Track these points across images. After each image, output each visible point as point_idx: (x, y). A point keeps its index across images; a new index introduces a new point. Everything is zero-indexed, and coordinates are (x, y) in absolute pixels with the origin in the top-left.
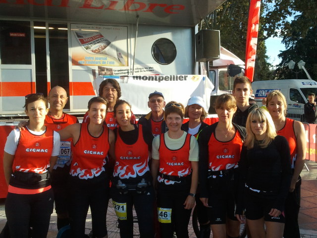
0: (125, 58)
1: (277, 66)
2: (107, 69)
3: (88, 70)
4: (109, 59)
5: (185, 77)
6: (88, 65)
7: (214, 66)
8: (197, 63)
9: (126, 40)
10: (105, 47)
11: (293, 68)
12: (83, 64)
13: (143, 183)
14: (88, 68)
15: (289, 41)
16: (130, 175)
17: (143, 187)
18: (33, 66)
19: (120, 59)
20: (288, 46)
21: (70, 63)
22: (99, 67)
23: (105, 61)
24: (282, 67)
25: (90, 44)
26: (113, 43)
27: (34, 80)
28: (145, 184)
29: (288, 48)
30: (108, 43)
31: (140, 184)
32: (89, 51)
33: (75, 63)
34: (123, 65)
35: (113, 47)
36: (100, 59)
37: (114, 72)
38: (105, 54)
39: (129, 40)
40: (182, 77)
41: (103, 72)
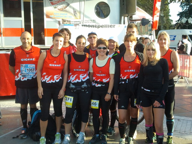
0: (78, 14)
1: (176, 21)
2: (67, 21)
3: (56, 21)
4: (69, 15)
5: (114, 26)
6: (56, 18)
7: (133, 19)
8: (123, 17)
9: (79, 3)
10: (66, 7)
11: (185, 22)
12: (53, 17)
13: (85, 85)
14: (56, 20)
15: (184, 6)
16: (77, 80)
17: (85, 87)
18: (22, 18)
19: (75, 14)
20: (184, 9)
21: (45, 17)
22: (63, 20)
23: (66, 15)
24: (180, 22)
25: (57, 5)
26: (71, 5)
27: (23, 27)
28: (86, 86)
29: (184, 10)
30: (68, 5)
31: (83, 86)
32: (56, 9)
33: (48, 17)
34: (77, 19)
35: (71, 7)
36: (63, 14)
37: (71, 23)
38: (66, 11)
39: (81, 2)
40: (112, 26)
41: (65, 23)
